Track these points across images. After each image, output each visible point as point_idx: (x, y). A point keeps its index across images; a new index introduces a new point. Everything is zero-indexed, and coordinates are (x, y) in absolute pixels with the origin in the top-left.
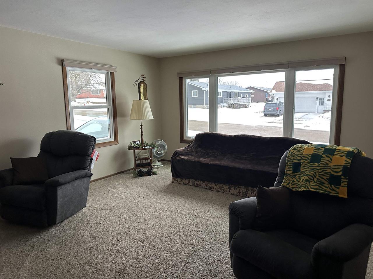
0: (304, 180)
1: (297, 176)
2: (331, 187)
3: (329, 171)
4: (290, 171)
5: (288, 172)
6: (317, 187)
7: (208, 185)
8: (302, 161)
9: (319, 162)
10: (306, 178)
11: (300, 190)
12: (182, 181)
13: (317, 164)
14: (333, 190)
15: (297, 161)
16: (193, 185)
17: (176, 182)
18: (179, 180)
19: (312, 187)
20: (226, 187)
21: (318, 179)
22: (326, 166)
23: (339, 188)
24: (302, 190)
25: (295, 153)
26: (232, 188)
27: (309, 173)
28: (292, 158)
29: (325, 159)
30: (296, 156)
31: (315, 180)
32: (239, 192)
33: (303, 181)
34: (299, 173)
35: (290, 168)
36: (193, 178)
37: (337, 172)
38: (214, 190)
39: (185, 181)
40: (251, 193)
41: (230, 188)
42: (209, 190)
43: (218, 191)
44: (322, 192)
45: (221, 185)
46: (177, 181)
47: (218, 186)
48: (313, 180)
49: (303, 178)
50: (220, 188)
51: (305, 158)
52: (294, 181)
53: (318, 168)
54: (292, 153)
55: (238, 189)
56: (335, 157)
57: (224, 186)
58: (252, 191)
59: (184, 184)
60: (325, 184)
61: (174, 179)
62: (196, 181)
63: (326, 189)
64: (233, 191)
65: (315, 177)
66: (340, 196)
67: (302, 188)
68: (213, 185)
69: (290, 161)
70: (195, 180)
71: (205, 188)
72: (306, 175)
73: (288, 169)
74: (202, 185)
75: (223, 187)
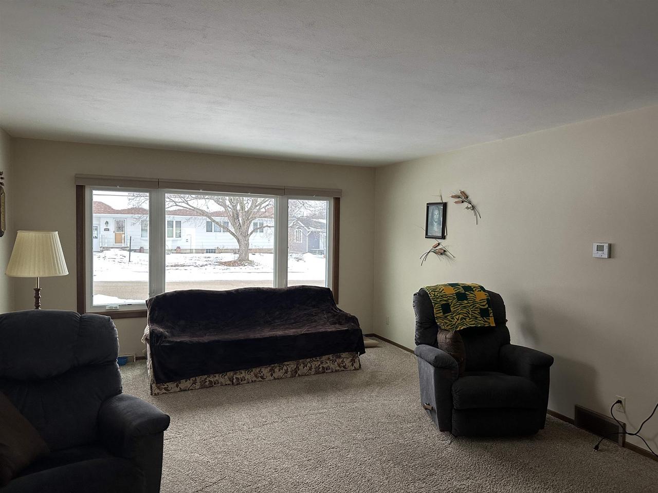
0: (460, 318)
1: (448, 317)
2: (484, 319)
3: (478, 305)
4: (440, 314)
5: (438, 315)
6: (474, 322)
7: (234, 378)
8: (450, 301)
9: (467, 299)
10: (461, 316)
11: (458, 329)
12: (177, 386)
13: (466, 302)
14: (486, 322)
15: (445, 302)
16: (203, 387)
17: (164, 391)
18: (171, 385)
19: (470, 323)
20: (265, 371)
21: (472, 315)
22: (474, 301)
23: (489, 319)
24: (462, 328)
25: (437, 295)
26: (275, 370)
27: (462, 311)
28: (438, 300)
29: (470, 295)
30: (440, 297)
31: (470, 316)
32: (286, 372)
33: (458, 320)
34: (451, 313)
35: (439, 310)
36: (203, 373)
37: (484, 306)
38: (245, 382)
39: (185, 384)
40: (304, 368)
41: (272, 371)
42: (237, 385)
43: (252, 381)
44: (480, 325)
45: (258, 370)
46: (165, 389)
47: (252, 373)
48: (468, 316)
49: (457, 317)
50: (256, 376)
51: (452, 298)
52: (446, 323)
53: (468, 305)
54: (434, 295)
55: (285, 368)
56: (476, 292)
57: (263, 370)
58: (304, 364)
59: (181, 390)
60: (477, 318)
61: (159, 388)
62: (209, 377)
63: (481, 322)
64: (278, 373)
65: (469, 313)
66: (492, 325)
67: (460, 326)
68: (243, 375)
69: (437, 303)
70: (206, 376)
71: (226, 385)
72: (460, 314)
73: (437, 312)
74: (222, 380)
75: (262, 372)
